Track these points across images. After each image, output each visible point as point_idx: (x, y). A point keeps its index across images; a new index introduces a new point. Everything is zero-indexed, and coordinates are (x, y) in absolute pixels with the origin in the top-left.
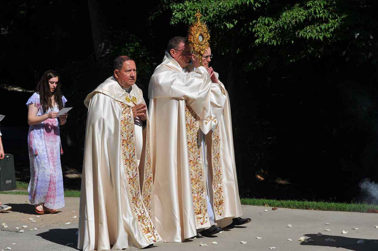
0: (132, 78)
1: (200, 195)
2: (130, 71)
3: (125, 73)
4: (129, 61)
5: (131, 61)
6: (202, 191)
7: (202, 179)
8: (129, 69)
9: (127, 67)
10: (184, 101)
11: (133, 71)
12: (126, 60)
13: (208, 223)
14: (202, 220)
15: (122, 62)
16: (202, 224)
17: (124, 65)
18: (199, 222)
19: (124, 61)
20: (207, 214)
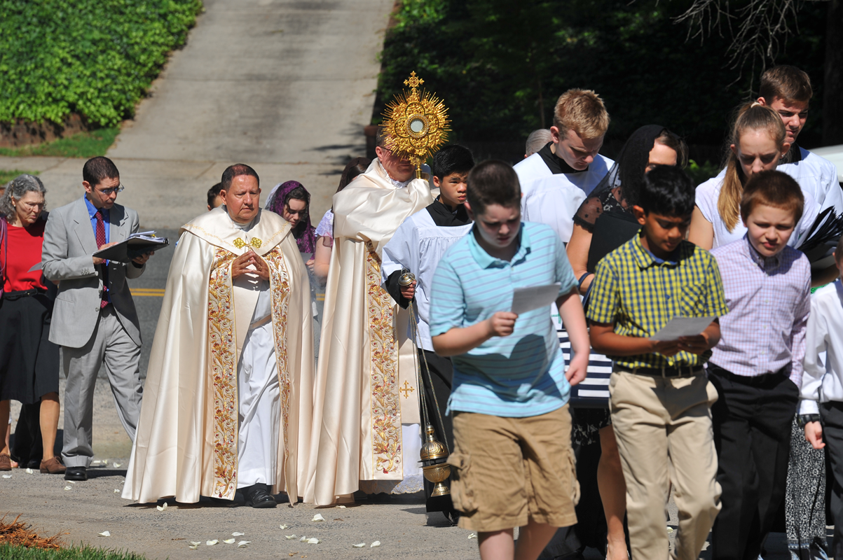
0: (247, 207)
1: (390, 417)
2: (244, 193)
3: (234, 197)
4: (243, 176)
5: (246, 176)
6: (394, 412)
7: (395, 389)
8: (241, 191)
9: (238, 187)
10: (363, 243)
11: (248, 194)
12: (238, 175)
13: (399, 472)
14: (386, 465)
15: (231, 177)
16: (385, 472)
17: (233, 184)
18: (380, 468)
19: (234, 176)
20: (400, 456)
